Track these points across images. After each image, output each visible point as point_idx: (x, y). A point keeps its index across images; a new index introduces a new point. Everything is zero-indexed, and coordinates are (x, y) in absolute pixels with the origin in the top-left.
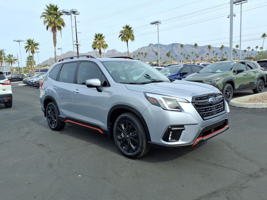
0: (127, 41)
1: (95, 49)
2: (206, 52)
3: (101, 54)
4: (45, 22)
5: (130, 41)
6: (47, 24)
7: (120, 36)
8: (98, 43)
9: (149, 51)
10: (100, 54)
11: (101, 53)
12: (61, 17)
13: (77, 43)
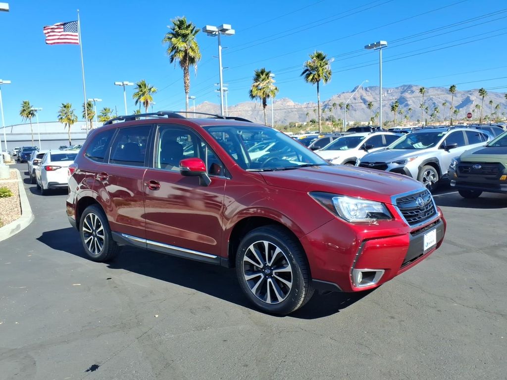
2: (475, 103)
7: (304, 73)
8: (260, 87)
9: (354, 101)
10: (264, 107)
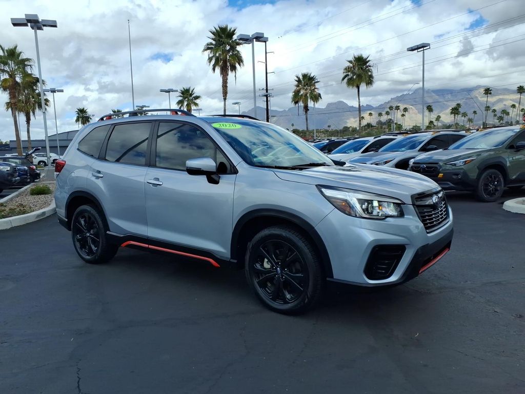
0: (358, 87)
1: (296, 103)
3: (308, 112)
4: (210, 59)
5: (363, 87)
6: (213, 62)
7: (343, 79)
8: (302, 92)
10: (306, 112)
11: (308, 110)
12: (239, 48)
13: (267, 92)
